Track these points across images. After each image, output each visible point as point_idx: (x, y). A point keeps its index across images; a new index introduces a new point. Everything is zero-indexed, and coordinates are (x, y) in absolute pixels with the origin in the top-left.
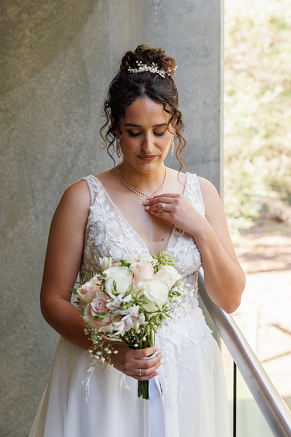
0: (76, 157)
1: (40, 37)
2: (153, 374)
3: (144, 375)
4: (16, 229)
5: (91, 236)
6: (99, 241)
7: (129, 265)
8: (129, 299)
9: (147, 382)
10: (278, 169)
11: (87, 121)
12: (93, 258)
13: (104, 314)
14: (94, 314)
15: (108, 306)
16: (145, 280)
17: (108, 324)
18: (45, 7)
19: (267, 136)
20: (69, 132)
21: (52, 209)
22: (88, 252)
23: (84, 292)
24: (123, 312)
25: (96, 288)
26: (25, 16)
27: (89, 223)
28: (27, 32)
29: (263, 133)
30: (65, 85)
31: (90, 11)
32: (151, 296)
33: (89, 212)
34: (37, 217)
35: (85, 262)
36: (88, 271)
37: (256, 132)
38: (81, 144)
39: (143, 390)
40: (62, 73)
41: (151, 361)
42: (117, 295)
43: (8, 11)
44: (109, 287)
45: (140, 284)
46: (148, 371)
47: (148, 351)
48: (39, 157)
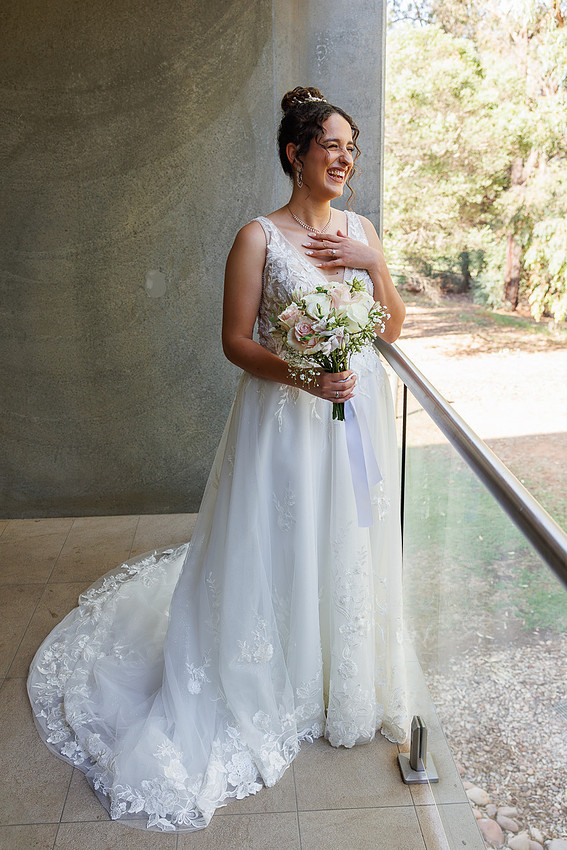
0: (243, 211)
1: (207, 92)
2: (350, 396)
3: (342, 397)
4: (188, 281)
5: (272, 274)
6: (282, 277)
7: (326, 292)
8: (332, 320)
9: (343, 404)
10: (416, 243)
11: (253, 176)
12: (277, 296)
13: (310, 335)
14: (299, 338)
15: (314, 327)
16: (345, 303)
17: (313, 346)
18: (211, 60)
19: (406, 210)
20: (235, 186)
21: (222, 262)
22: (270, 290)
23: (285, 318)
24: (329, 333)
25: (298, 312)
26: (191, 71)
27: (268, 262)
28: (194, 87)
29: (402, 206)
30: (231, 140)
31: (255, 65)
32: (353, 317)
33: (267, 251)
34: (207, 269)
35: (266, 301)
36: (269, 310)
37: (397, 206)
38: (247, 198)
39: (339, 411)
40: (228, 128)
41: (347, 384)
42: (321, 318)
43: (176, 66)
44: (310, 311)
45: (341, 307)
46: (345, 393)
47: (345, 374)
48: (208, 211)
